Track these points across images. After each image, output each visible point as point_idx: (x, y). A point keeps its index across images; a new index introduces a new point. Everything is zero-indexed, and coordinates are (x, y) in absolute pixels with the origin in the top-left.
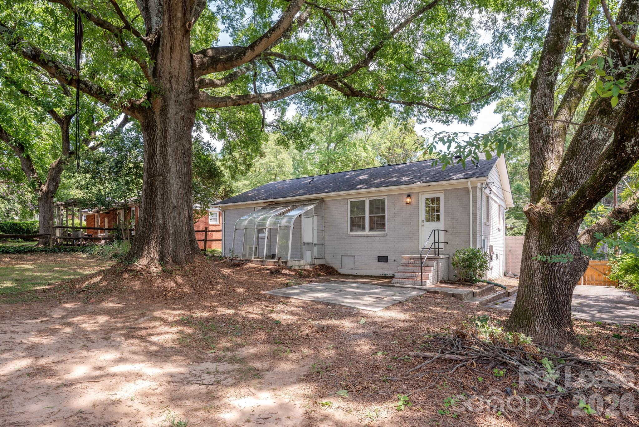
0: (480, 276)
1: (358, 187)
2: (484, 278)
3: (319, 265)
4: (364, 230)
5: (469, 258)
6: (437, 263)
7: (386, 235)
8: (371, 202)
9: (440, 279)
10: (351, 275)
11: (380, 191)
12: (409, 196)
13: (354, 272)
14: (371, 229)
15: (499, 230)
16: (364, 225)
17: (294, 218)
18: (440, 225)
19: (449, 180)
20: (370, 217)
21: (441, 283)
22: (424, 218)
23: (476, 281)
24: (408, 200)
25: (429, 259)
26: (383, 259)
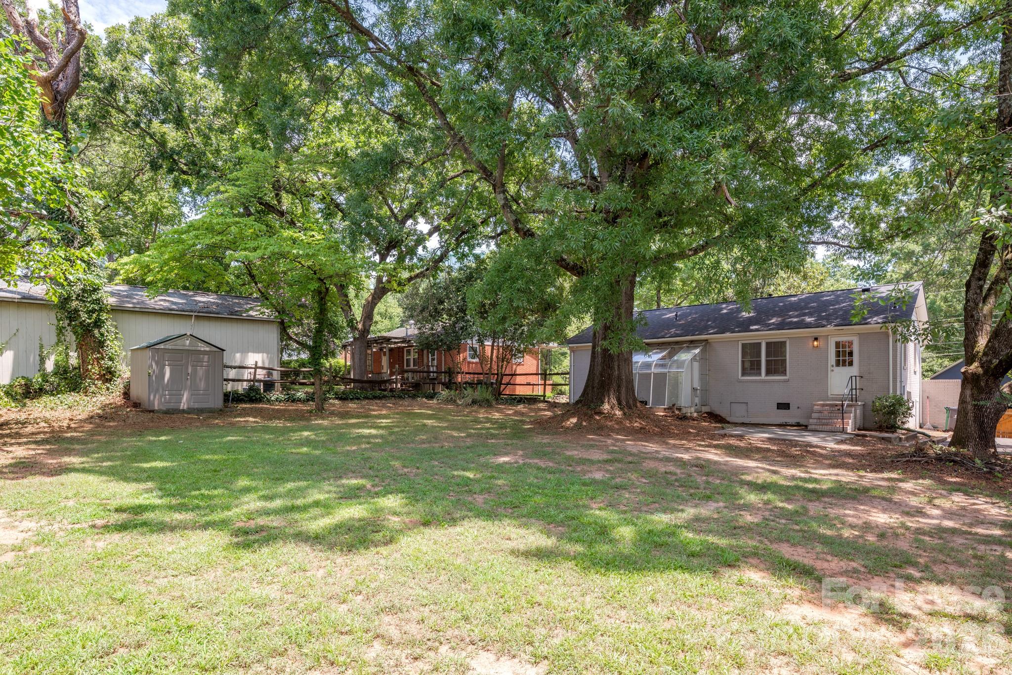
0: (903, 423)
1: (752, 328)
2: (906, 426)
3: (707, 413)
4: (760, 374)
5: (893, 405)
6: (855, 411)
7: (788, 380)
8: (768, 344)
9: (857, 426)
10: (743, 424)
11: (782, 334)
12: (816, 339)
13: (747, 421)
14: (768, 372)
15: (915, 372)
16: (759, 369)
17: (687, 362)
18: (854, 370)
19: (866, 324)
20: (767, 361)
21: (859, 430)
22: (834, 363)
23: (899, 428)
24: (816, 343)
25: (848, 406)
26: (783, 406)
